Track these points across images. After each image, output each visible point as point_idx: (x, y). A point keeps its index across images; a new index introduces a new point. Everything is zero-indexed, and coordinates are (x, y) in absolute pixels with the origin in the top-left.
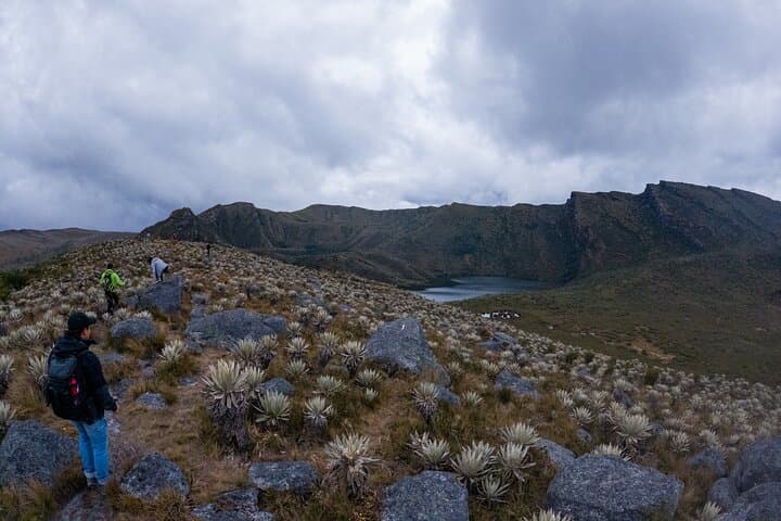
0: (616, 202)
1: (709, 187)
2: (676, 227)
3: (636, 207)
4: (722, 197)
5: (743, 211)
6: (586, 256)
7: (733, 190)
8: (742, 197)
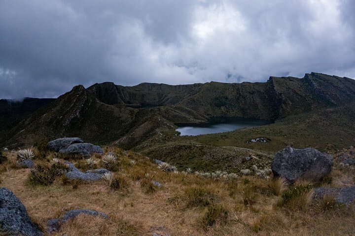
0: (292, 82)
1: (334, 76)
2: (322, 94)
3: (302, 84)
4: (341, 81)
5: (351, 88)
6: (282, 107)
7: (345, 78)
8: (349, 81)
